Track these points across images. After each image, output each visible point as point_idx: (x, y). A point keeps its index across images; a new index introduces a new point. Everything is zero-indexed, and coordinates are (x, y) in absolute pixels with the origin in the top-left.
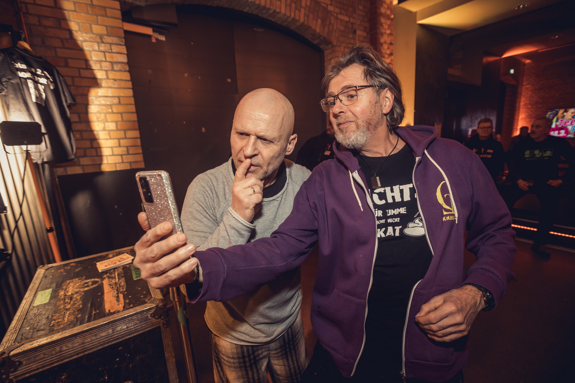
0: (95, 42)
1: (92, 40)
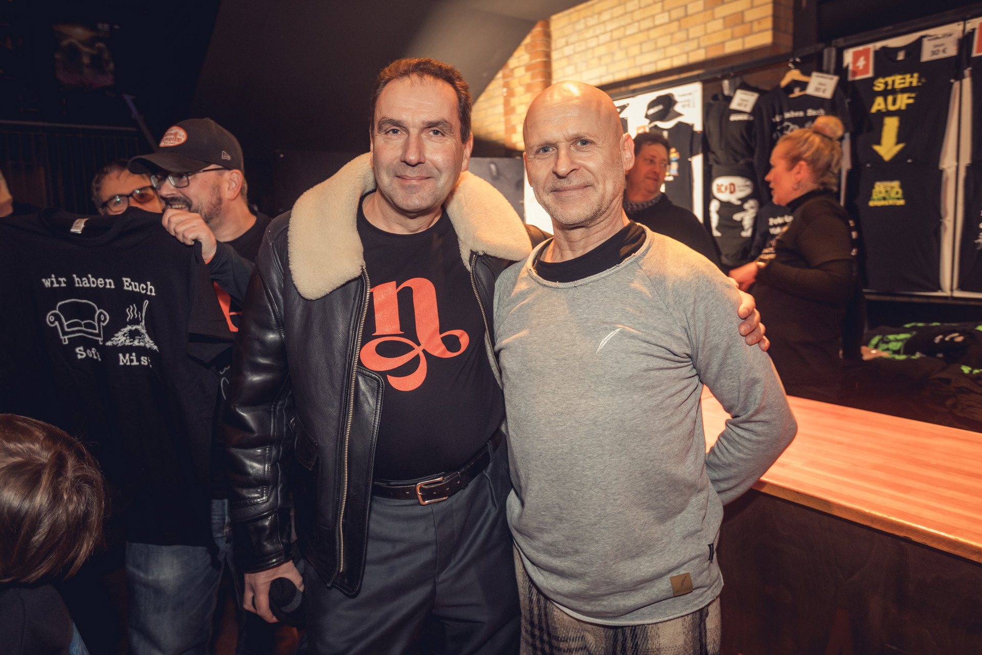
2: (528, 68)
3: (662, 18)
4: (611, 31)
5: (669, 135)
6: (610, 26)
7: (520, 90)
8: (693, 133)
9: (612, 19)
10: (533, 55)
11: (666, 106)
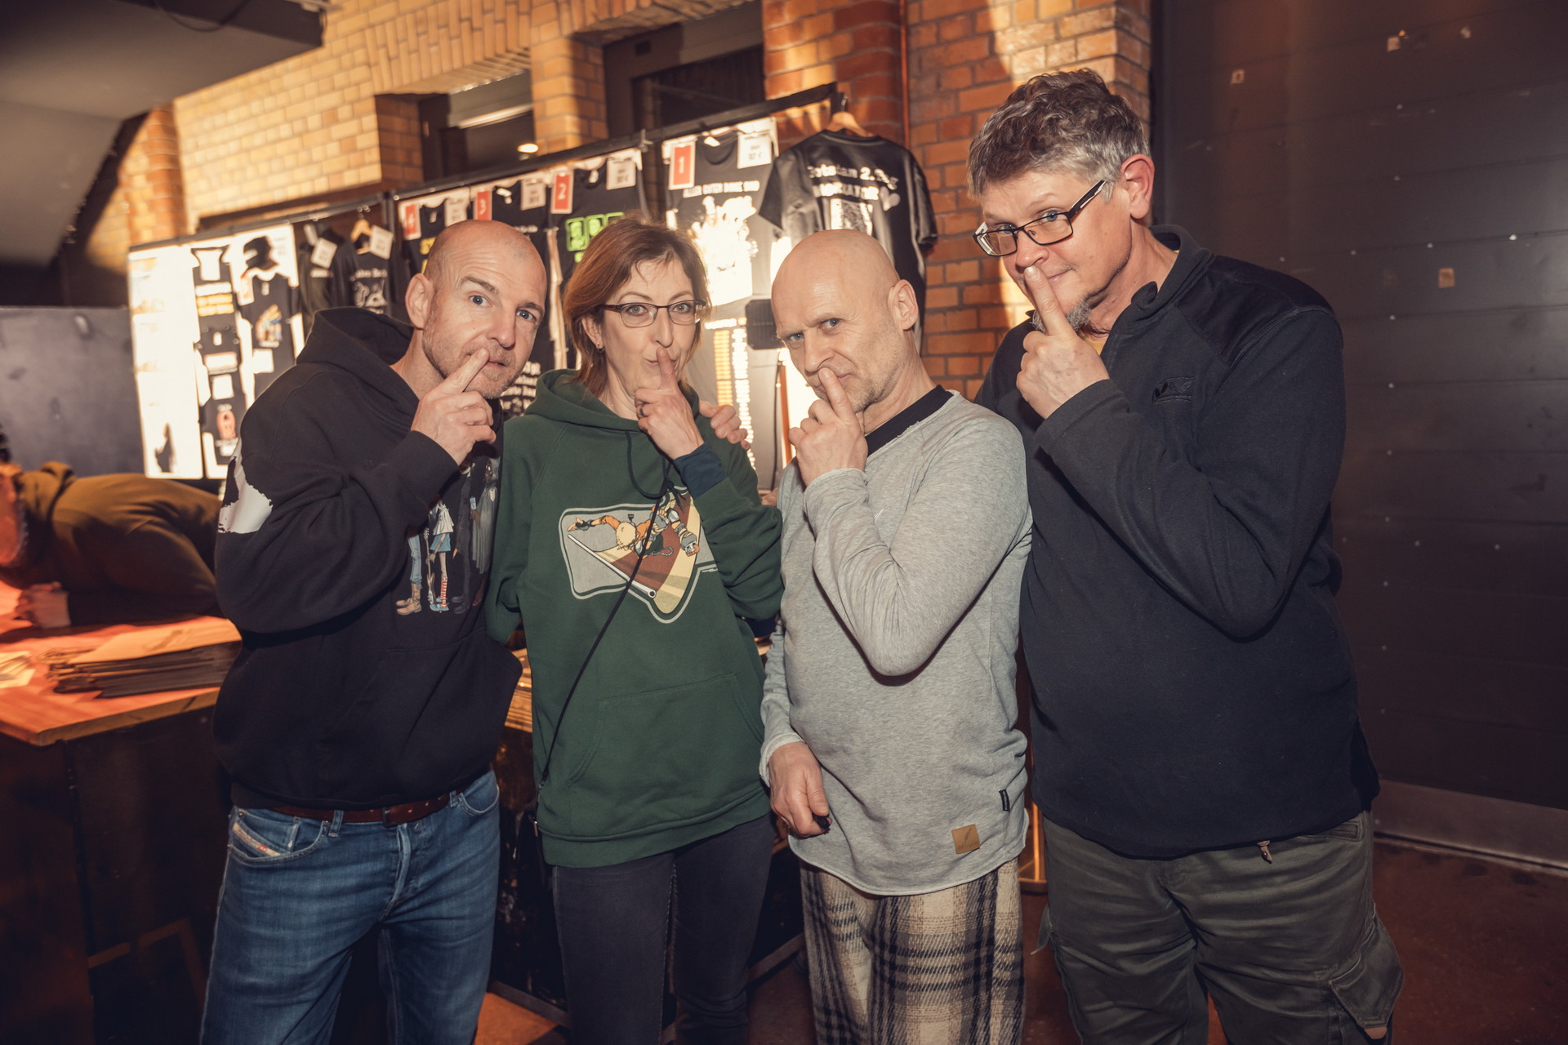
0: (1039, 46)
1: (1034, 42)
2: (150, 177)
3: (285, 130)
4: (240, 138)
5: (271, 289)
6: (239, 131)
7: (142, 207)
8: (290, 289)
9: (239, 121)
10: (153, 159)
11: (261, 253)
